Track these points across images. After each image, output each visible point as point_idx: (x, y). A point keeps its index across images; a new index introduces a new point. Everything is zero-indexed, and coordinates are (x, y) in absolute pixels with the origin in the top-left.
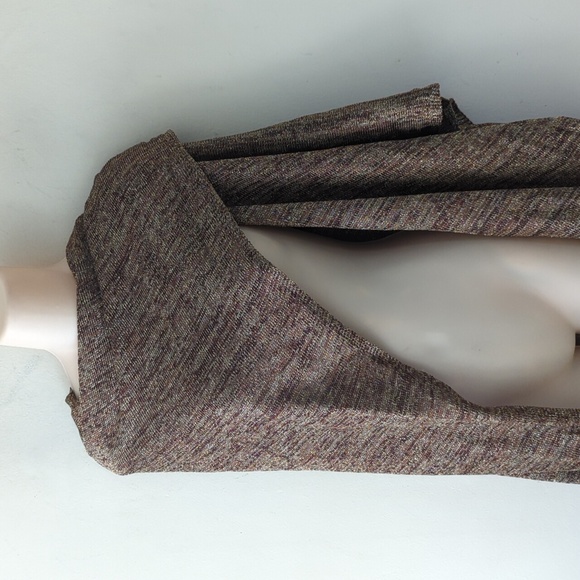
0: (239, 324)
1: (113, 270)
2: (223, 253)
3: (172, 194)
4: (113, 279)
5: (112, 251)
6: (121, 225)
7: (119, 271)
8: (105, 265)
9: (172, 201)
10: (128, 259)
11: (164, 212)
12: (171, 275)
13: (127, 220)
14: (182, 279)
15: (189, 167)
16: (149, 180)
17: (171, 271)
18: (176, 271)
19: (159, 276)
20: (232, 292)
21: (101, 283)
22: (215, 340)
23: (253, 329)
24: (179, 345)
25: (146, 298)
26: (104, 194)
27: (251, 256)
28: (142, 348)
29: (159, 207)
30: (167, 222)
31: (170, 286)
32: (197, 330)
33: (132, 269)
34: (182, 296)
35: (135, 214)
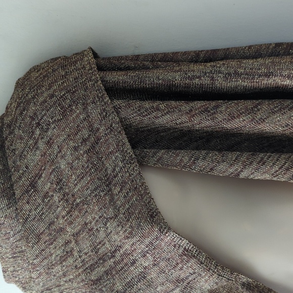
0: (134, 263)
1: (28, 183)
2: (127, 206)
3: (85, 133)
4: (27, 192)
5: (27, 167)
6: (35, 146)
7: (33, 185)
8: (20, 178)
9: (85, 141)
10: (41, 176)
11: (76, 149)
12: (78, 204)
13: (41, 144)
14: (87, 212)
15: (104, 110)
16: (64, 115)
17: (78, 201)
18: (83, 202)
19: (67, 201)
20: (131, 241)
21: (17, 192)
22: (112, 268)
23: (145, 268)
24: (80, 257)
25: (55, 211)
26: (21, 113)
27: (152, 216)
28: (50, 245)
29: (72, 144)
30: (78, 158)
31: (76, 213)
32: (96, 252)
33: (45, 185)
34: (86, 224)
35: (48, 142)
